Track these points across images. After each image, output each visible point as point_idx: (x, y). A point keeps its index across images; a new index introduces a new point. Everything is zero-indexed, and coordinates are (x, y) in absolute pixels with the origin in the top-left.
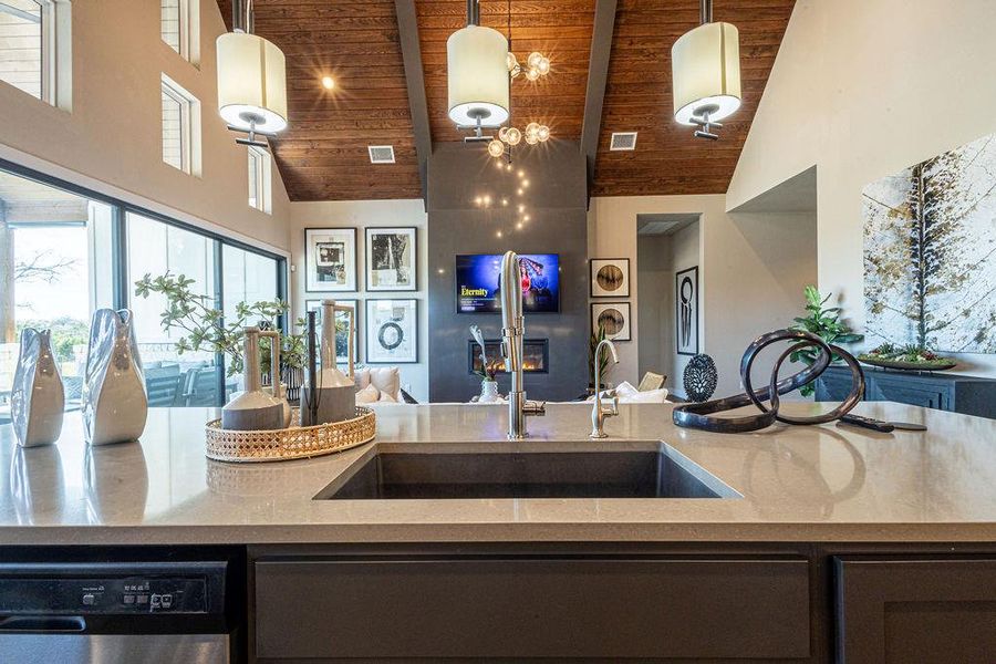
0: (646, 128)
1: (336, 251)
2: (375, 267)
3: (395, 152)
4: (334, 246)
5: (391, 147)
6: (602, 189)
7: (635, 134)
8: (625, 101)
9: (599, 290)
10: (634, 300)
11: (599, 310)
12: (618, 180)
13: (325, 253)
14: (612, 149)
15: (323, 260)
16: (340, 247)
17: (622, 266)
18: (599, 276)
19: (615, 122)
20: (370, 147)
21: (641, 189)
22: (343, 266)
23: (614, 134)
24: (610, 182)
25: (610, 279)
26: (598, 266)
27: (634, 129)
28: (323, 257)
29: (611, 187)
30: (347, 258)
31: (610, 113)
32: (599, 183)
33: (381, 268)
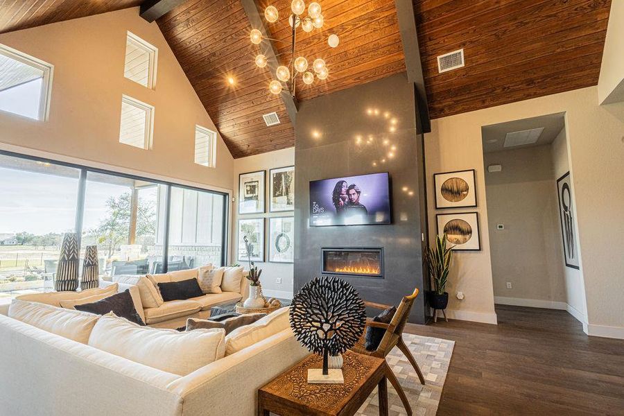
0: (471, 42)
1: (254, 187)
2: (275, 196)
3: (278, 116)
4: (253, 184)
5: (275, 113)
6: (442, 110)
7: (461, 51)
8: (441, 23)
9: (443, 202)
10: (483, 209)
11: (444, 221)
12: (455, 99)
13: (249, 188)
14: (440, 72)
15: (247, 193)
16: (256, 184)
17: (468, 178)
18: (442, 190)
19: (437, 47)
20: (264, 116)
21: (484, 102)
22: (257, 196)
23: (439, 58)
24: (448, 102)
25: (454, 192)
26: (441, 180)
27: (459, 47)
28: (247, 191)
29: (450, 107)
30: (260, 191)
31: (430, 40)
32: (437, 106)
33: (278, 196)
